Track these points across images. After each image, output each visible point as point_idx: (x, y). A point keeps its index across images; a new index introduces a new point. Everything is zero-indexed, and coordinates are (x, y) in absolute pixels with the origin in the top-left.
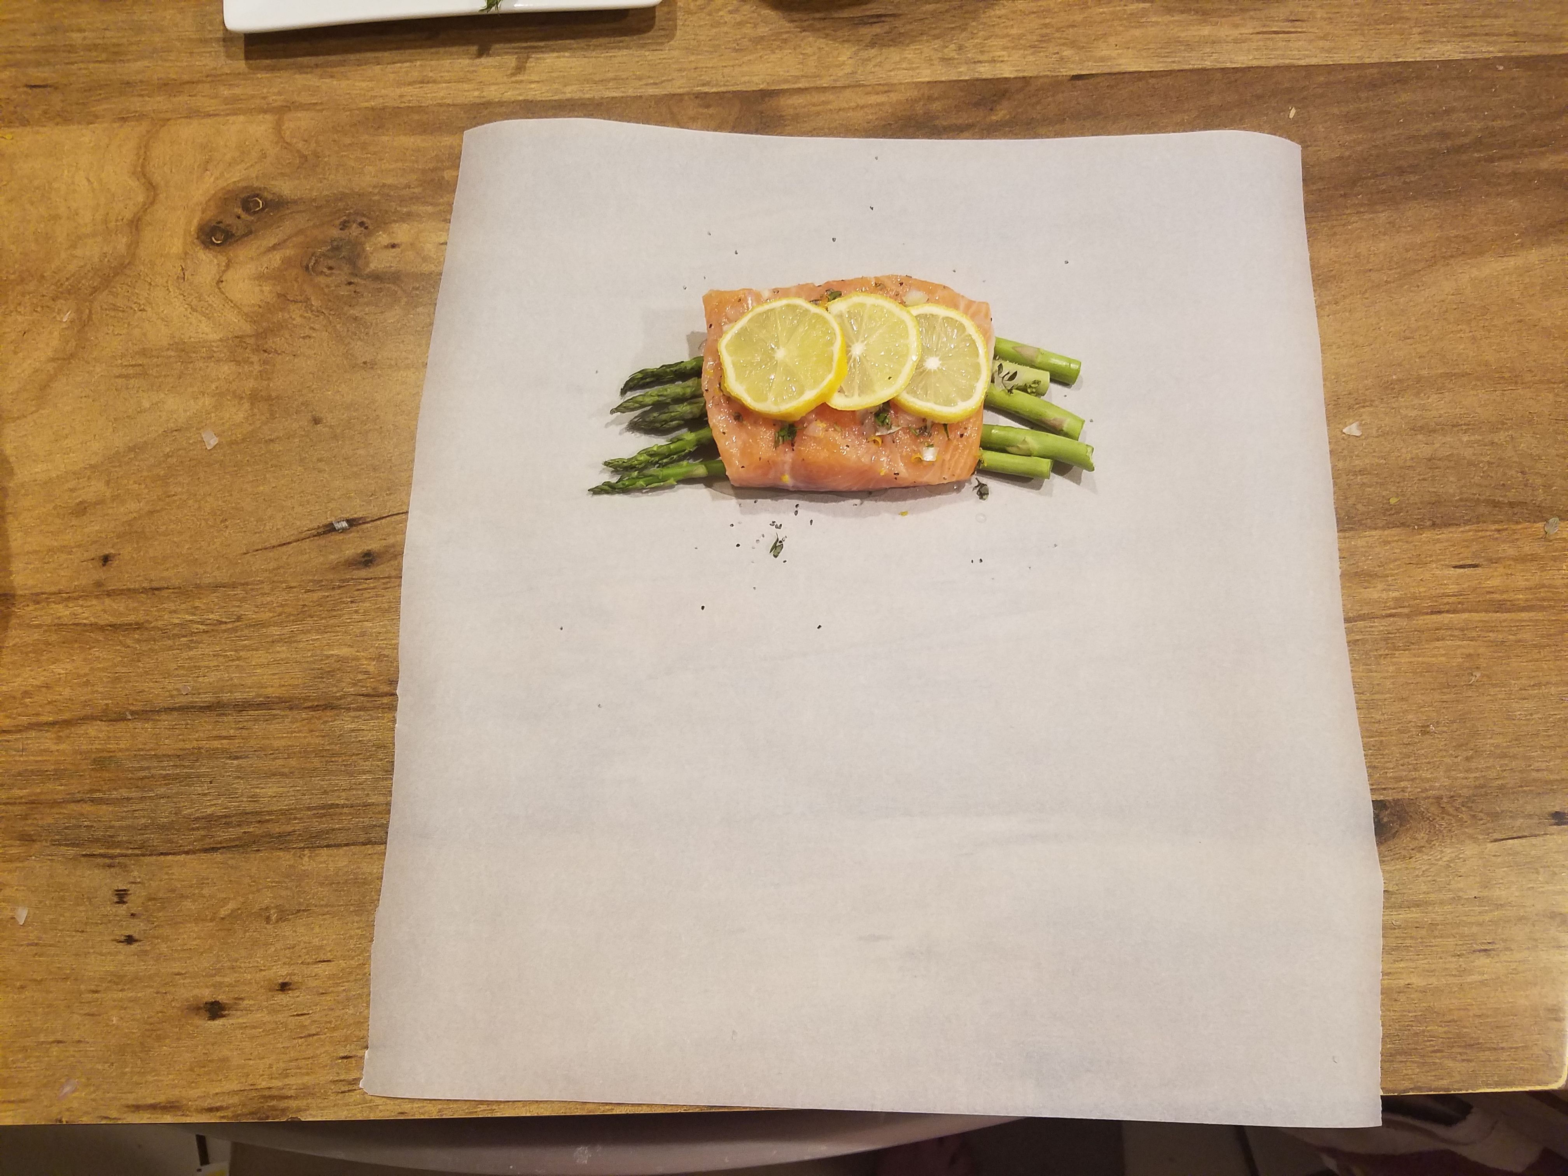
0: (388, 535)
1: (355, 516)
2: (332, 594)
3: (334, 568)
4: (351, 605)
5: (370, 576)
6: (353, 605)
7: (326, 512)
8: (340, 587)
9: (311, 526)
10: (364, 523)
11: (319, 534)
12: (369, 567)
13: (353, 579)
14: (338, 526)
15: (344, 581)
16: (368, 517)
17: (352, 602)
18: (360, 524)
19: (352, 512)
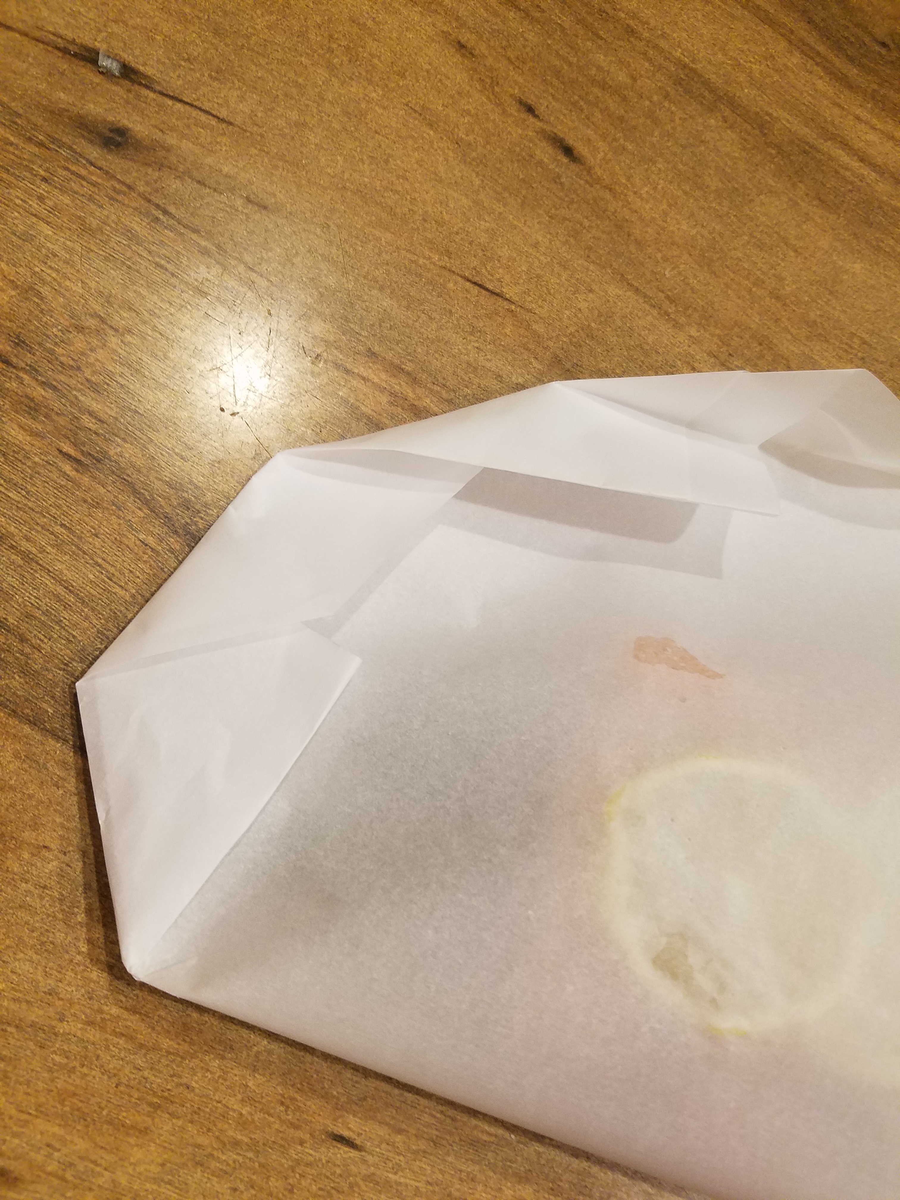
0: (173, 129)
1: (141, 68)
2: (22, 145)
3: (52, 112)
4: (38, 182)
5: (102, 163)
6: (44, 186)
7: (100, 31)
8: (41, 144)
9: (62, 32)
10: (147, 87)
11: (65, 51)
12: (110, 151)
13: (70, 148)
14: (104, 62)
15: (54, 140)
16: (159, 83)
17: (44, 180)
18: (140, 84)
19: (141, 60)
